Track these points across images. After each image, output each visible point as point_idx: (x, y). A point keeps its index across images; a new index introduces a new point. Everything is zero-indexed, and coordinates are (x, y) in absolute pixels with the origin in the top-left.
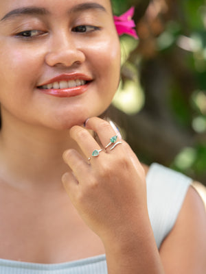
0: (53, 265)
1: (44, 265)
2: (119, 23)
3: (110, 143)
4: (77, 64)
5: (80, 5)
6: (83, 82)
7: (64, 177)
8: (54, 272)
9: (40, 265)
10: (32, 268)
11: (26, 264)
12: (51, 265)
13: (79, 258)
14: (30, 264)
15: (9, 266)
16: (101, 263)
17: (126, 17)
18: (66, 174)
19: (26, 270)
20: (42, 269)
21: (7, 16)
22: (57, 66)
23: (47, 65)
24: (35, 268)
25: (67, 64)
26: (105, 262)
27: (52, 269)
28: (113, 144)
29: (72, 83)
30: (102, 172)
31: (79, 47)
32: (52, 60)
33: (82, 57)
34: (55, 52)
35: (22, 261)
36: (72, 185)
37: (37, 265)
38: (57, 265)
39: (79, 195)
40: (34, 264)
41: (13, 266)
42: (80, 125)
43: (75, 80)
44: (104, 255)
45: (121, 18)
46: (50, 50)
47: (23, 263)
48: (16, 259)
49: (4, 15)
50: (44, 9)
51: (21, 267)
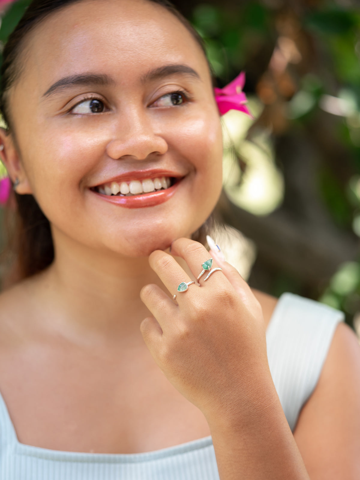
0: (142, 455)
1: (128, 456)
2: (222, 99)
3: (203, 271)
4: (156, 156)
5: (159, 69)
6: (164, 183)
7: (142, 324)
8: (144, 465)
9: (122, 456)
10: (110, 461)
11: (101, 456)
12: (137, 456)
13: (180, 443)
14: (107, 456)
15: (76, 460)
16: (207, 449)
17: (234, 88)
18: (146, 320)
19: (102, 465)
20: (125, 462)
21: (53, 89)
22: (124, 159)
23: (109, 157)
24: (115, 461)
25: (139, 157)
26: (212, 448)
27: (141, 461)
28: (207, 271)
29: (148, 185)
30: (194, 315)
31: (159, 131)
32: (117, 150)
33: (162, 145)
34: (122, 140)
35: (96, 452)
36: (154, 336)
37: (117, 456)
38: (147, 454)
39: (164, 350)
40: (112, 456)
41: (82, 461)
42: (163, 250)
43: (153, 179)
44: (209, 438)
45: (227, 90)
46: (114, 137)
47: (96, 456)
48: (86, 451)
49: (48, 88)
50: (106, 76)
51: (94, 461)
